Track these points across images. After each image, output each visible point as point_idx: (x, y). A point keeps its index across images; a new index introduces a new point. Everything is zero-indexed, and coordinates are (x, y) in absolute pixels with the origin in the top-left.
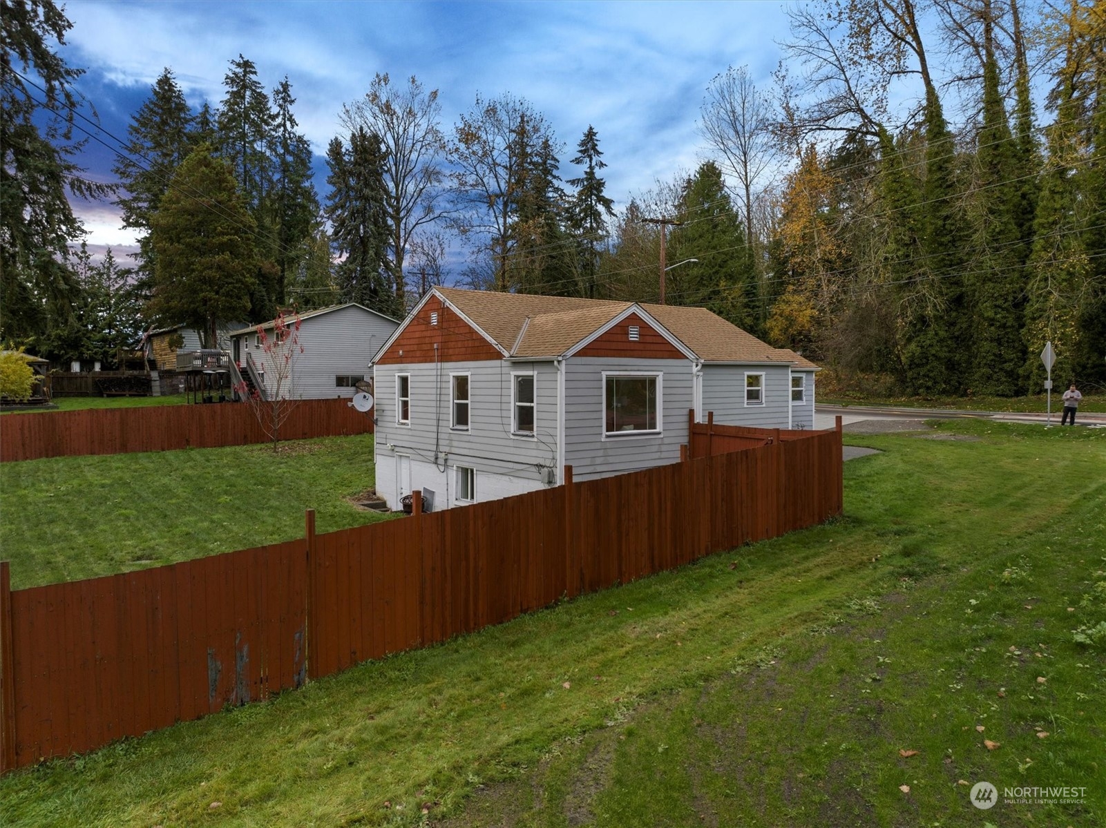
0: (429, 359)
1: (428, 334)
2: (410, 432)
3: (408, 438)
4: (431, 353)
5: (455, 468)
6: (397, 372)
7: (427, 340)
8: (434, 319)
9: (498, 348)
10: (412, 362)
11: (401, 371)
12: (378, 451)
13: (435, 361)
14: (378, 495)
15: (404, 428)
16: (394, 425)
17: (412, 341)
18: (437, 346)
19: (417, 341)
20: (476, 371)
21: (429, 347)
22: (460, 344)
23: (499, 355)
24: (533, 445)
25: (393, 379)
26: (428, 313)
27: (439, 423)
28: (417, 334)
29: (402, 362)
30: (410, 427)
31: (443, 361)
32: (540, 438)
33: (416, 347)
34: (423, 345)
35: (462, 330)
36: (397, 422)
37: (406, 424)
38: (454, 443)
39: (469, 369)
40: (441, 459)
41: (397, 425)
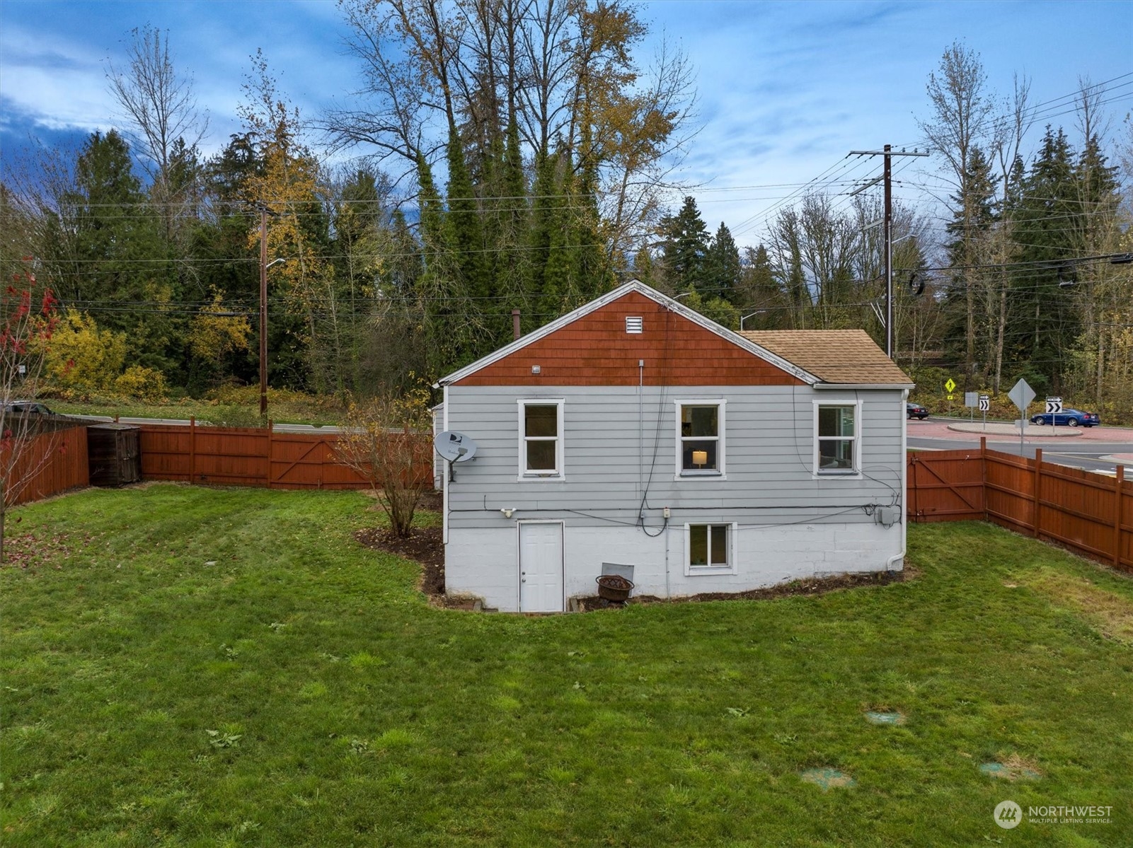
0: (619, 381)
1: (618, 345)
2: (563, 488)
3: (556, 496)
4: (624, 373)
5: (687, 527)
6: (521, 398)
7: (613, 354)
8: (634, 326)
9: (792, 372)
10: (569, 384)
11: (536, 396)
12: (453, 524)
13: (638, 384)
14: (455, 593)
15: (544, 482)
16: (512, 479)
17: (568, 354)
18: (641, 363)
19: (585, 354)
20: (738, 399)
21: (618, 363)
22: (700, 363)
23: (789, 380)
24: (857, 485)
25: (511, 408)
26: (618, 315)
27: (647, 469)
28: (584, 345)
29: (538, 384)
30: (563, 478)
31: (657, 384)
32: (868, 474)
33: (580, 363)
34: (602, 361)
35: (705, 345)
36: (521, 474)
37: (549, 476)
38: (684, 494)
39: (722, 396)
40: (652, 517)
41: (520, 479)
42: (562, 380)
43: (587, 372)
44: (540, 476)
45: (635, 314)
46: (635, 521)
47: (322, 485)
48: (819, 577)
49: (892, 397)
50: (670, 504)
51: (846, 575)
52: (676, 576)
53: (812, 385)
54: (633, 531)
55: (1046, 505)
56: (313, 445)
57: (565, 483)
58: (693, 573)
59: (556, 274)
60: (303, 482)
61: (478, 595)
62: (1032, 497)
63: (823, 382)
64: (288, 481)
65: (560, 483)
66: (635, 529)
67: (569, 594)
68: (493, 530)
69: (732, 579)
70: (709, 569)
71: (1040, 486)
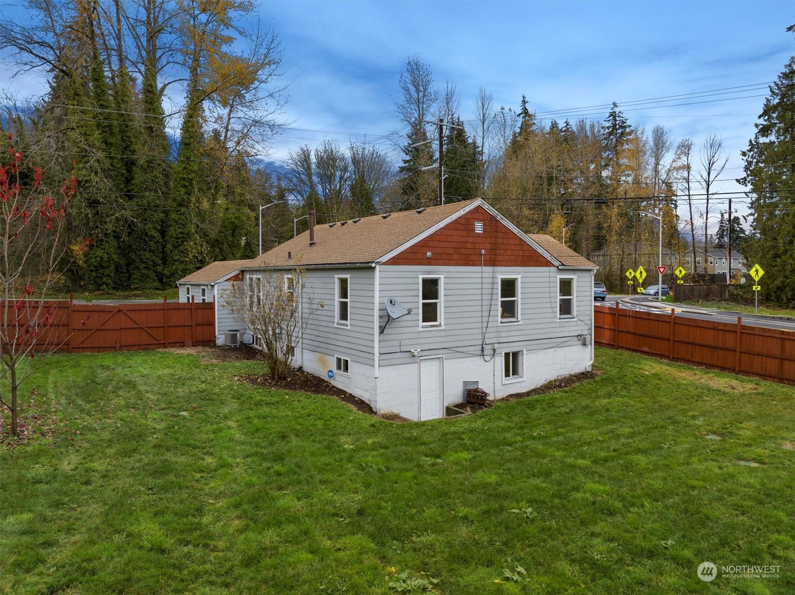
0: (471, 263)
1: (471, 240)
2: (443, 334)
3: (440, 339)
4: (473, 258)
5: (503, 354)
6: (420, 273)
7: (469, 246)
8: (479, 228)
9: (549, 259)
10: (446, 265)
11: (429, 273)
12: (382, 363)
13: (480, 265)
14: (382, 412)
15: (433, 331)
16: (416, 329)
17: (446, 245)
18: (483, 252)
19: (455, 245)
20: (527, 275)
21: (471, 252)
22: (509, 253)
23: (548, 264)
24: (574, 324)
25: (415, 281)
26: (471, 220)
27: (485, 319)
28: (454, 239)
29: (430, 264)
30: (443, 327)
31: (490, 266)
32: (580, 317)
33: (451, 251)
34: (463, 250)
35: (512, 241)
36: (420, 326)
37: (436, 326)
38: (503, 334)
39: (519, 273)
40: (488, 350)
41: (420, 329)
42: (442, 261)
43: (455, 257)
44: (432, 326)
45: (479, 220)
46: (479, 353)
47: (121, 347)
48: (559, 378)
49: (587, 274)
50: (495, 340)
51: (571, 375)
52: (498, 386)
53: (558, 267)
54: (479, 360)
55: (623, 332)
56: (112, 314)
57: (444, 330)
58: (507, 382)
59: (184, 179)
60: (103, 345)
61: (396, 411)
62: (612, 328)
63: (563, 265)
64: (89, 345)
65: (441, 330)
66: (479, 357)
67: (446, 404)
68: (405, 365)
69: (523, 384)
70: (512, 379)
71: (618, 322)
